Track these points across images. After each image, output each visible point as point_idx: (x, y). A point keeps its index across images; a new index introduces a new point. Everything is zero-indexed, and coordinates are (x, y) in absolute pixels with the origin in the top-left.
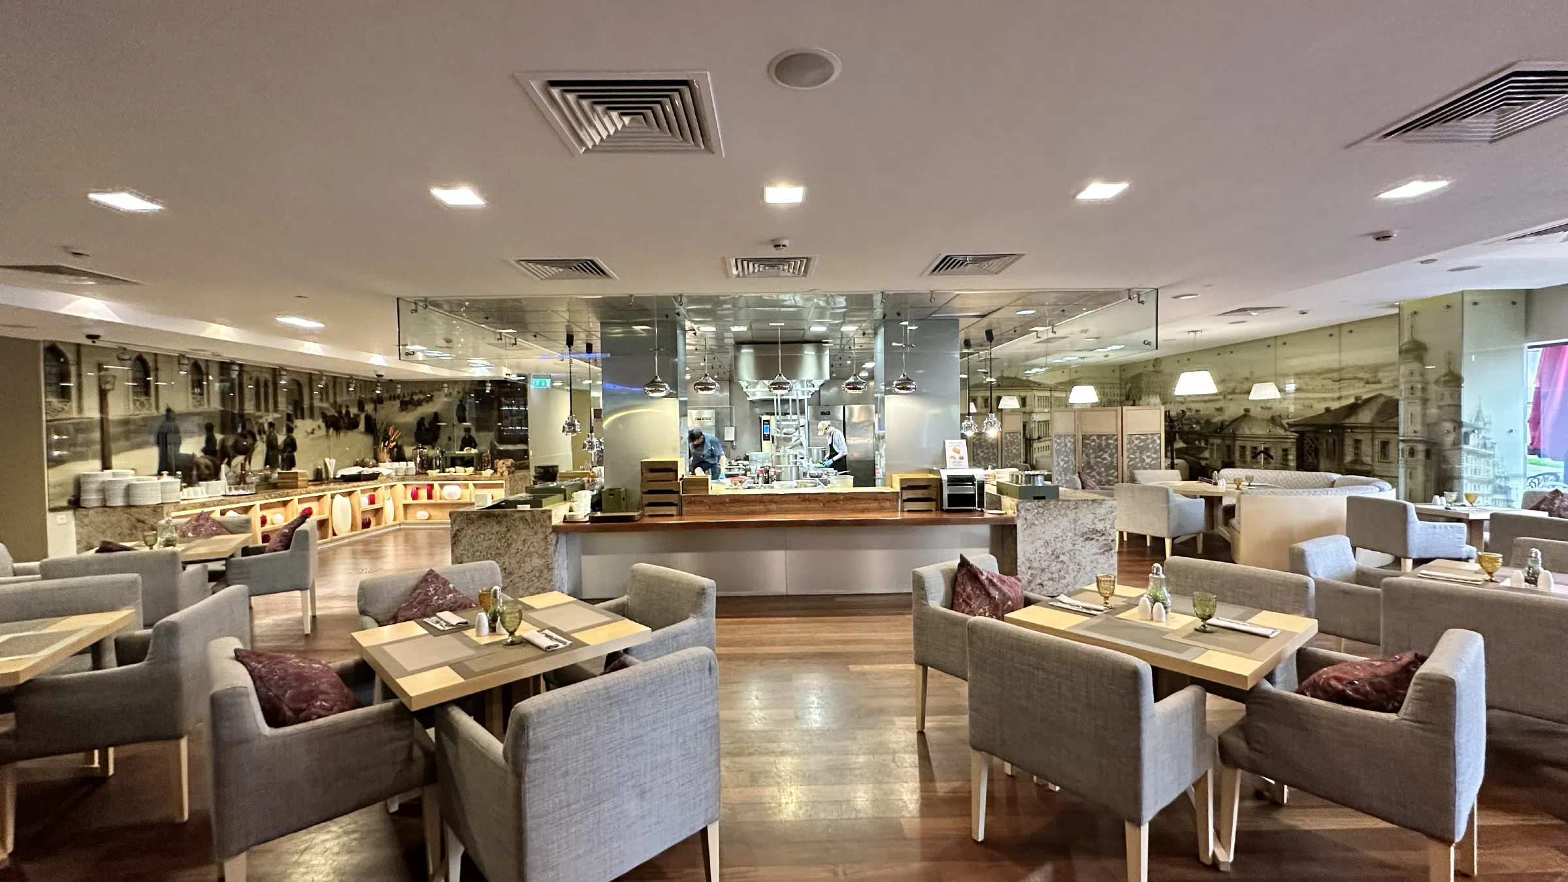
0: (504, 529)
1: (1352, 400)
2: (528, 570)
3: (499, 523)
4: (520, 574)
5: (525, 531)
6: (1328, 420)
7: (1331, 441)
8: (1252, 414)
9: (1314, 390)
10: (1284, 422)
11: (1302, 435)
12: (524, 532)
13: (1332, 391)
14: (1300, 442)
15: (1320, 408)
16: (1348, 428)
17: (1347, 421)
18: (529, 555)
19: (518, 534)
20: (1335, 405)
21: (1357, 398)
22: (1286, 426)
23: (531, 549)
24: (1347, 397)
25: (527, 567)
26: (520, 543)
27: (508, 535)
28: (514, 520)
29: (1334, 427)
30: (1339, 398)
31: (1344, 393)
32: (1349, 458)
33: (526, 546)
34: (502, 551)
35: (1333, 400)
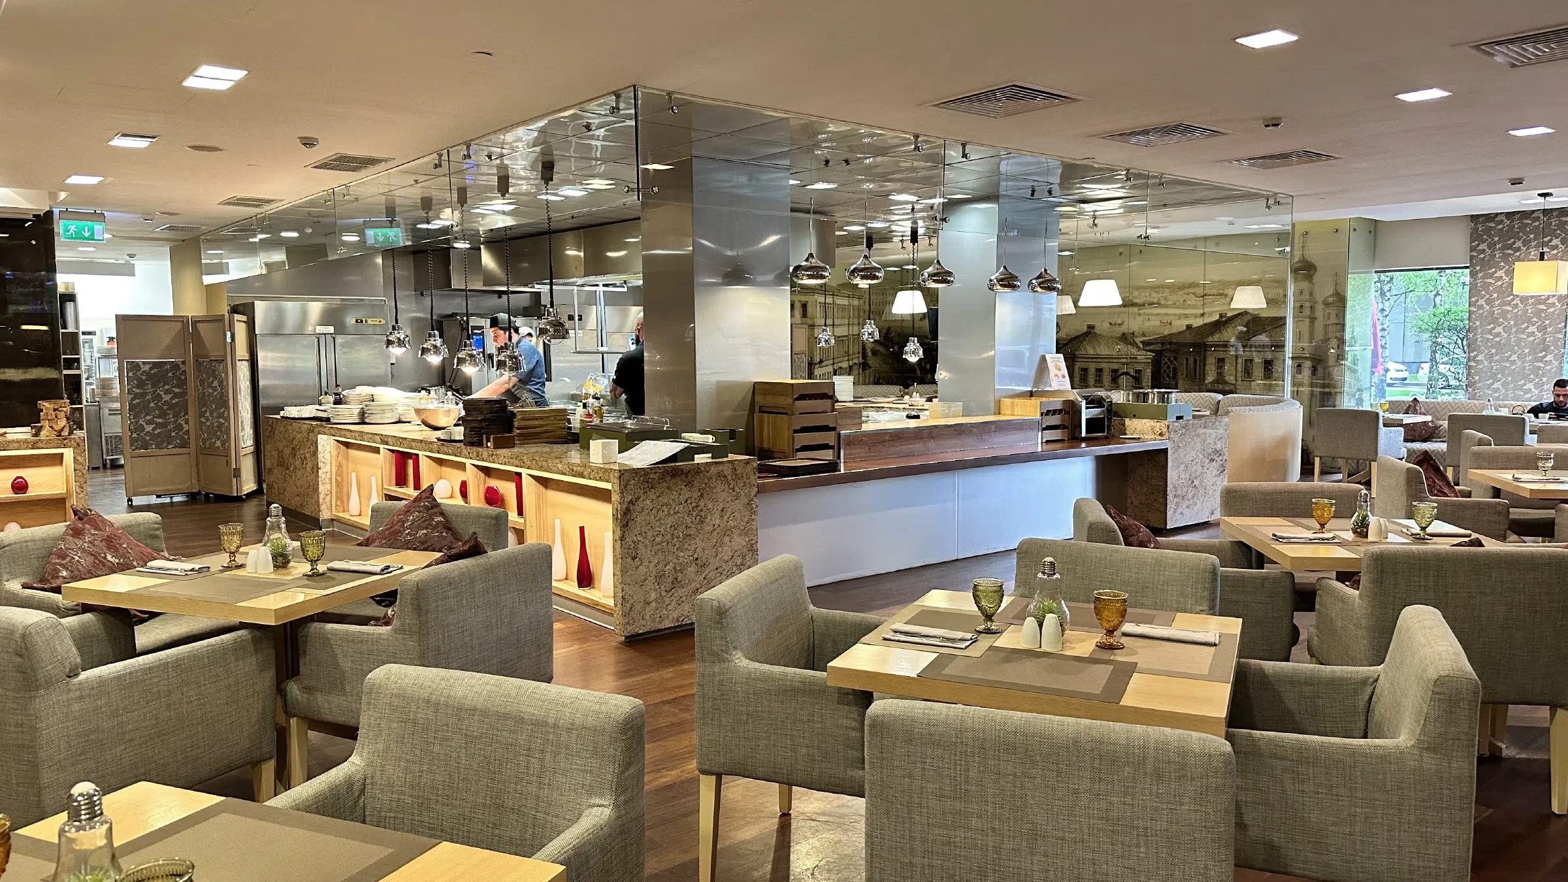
0: (696, 495)
1: (1217, 317)
2: (726, 558)
3: (689, 484)
4: (717, 565)
5: (722, 493)
6: (1189, 338)
7: (1191, 360)
8: (1097, 330)
9: (1174, 305)
10: (1138, 340)
11: (1159, 354)
12: (724, 494)
13: (1194, 307)
14: (1156, 364)
15: (1180, 325)
16: (1212, 346)
17: (1210, 339)
18: (727, 532)
19: (715, 501)
20: (1198, 322)
21: (1221, 316)
22: (1141, 346)
23: (732, 523)
24: (1211, 314)
25: (726, 552)
26: (717, 515)
27: (702, 503)
28: (710, 478)
29: (1194, 345)
30: (1203, 315)
31: (1207, 310)
32: (1210, 379)
33: (725, 518)
34: (692, 531)
35: (1196, 316)
